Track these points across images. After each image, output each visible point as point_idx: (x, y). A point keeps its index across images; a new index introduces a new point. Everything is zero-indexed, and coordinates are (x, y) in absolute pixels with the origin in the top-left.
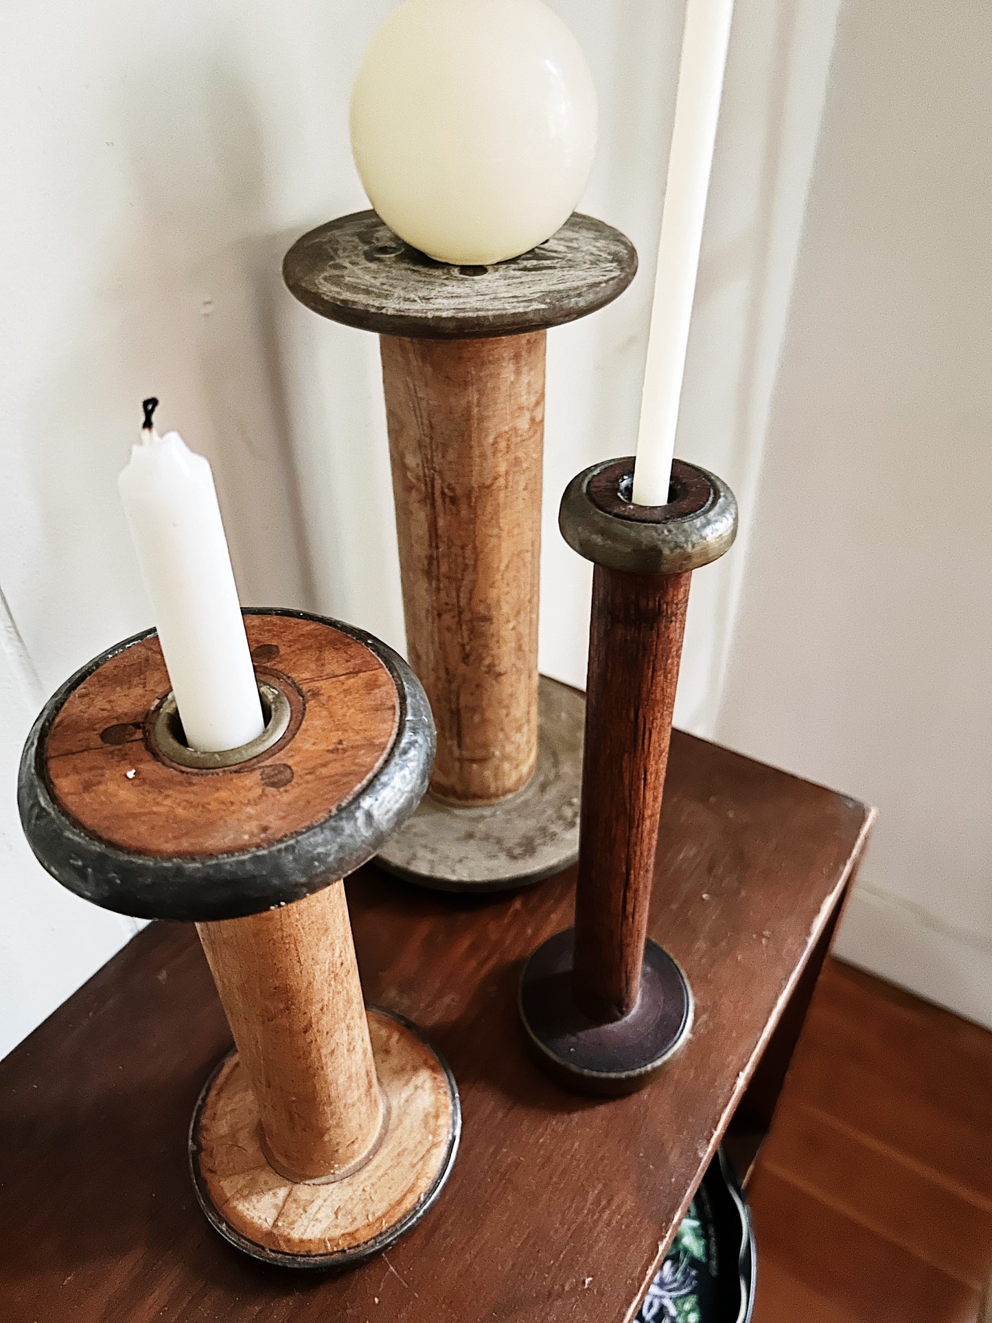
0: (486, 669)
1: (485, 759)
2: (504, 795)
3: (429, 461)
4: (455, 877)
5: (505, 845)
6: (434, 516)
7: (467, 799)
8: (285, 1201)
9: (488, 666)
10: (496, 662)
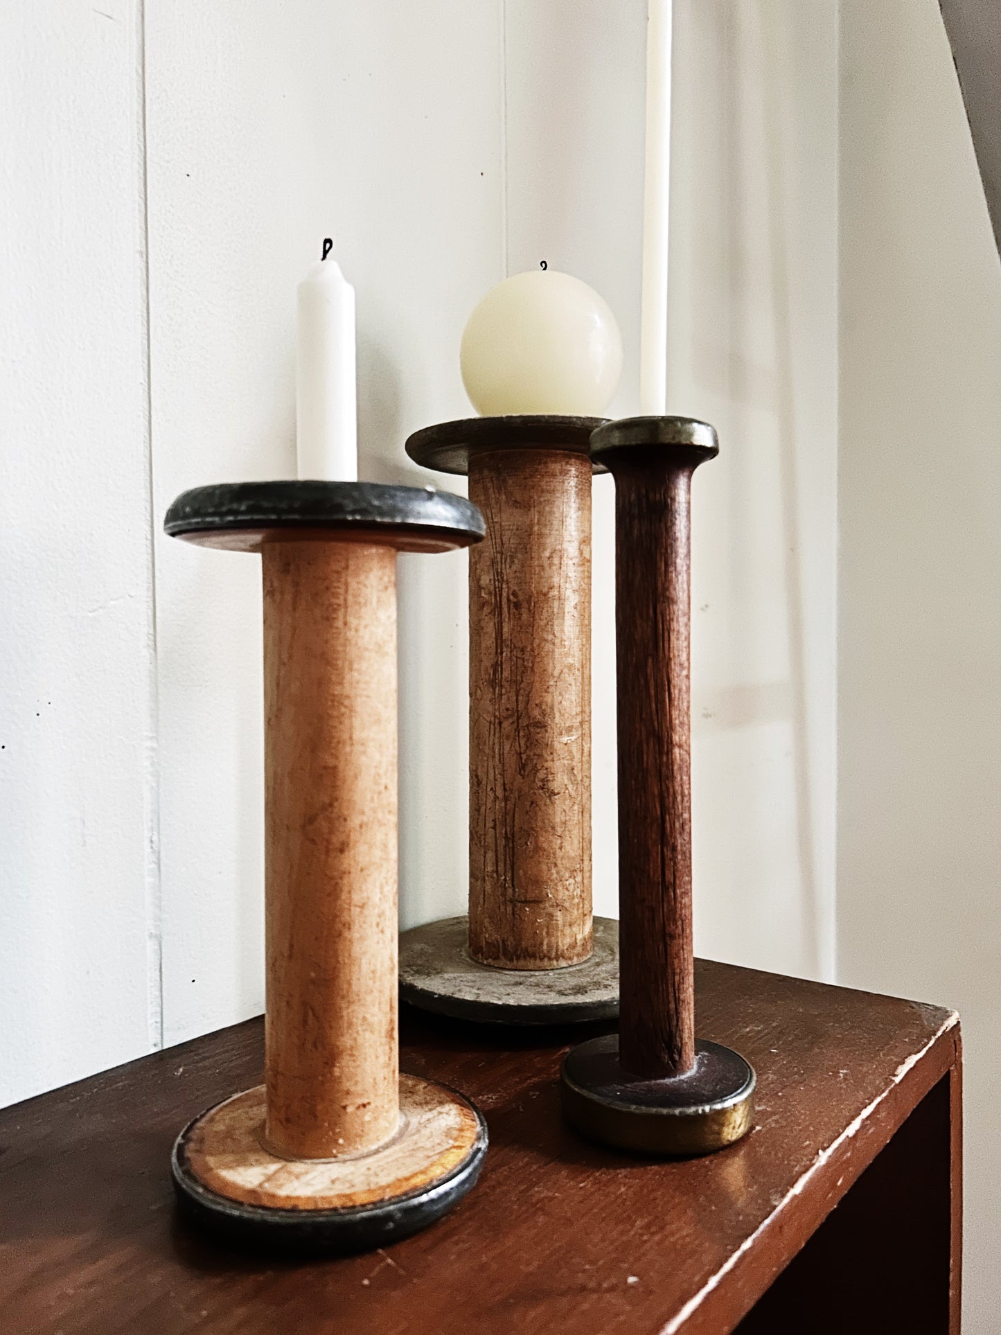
0: (540, 784)
1: (537, 902)
2: (557, 959)
3: (499, 574)
4: (500, 1003)
5: (557, 989)
6: (501, 623)
7: (518, 958)
8: (276, 1172)
9: (543, 780)
10: (550, 777)
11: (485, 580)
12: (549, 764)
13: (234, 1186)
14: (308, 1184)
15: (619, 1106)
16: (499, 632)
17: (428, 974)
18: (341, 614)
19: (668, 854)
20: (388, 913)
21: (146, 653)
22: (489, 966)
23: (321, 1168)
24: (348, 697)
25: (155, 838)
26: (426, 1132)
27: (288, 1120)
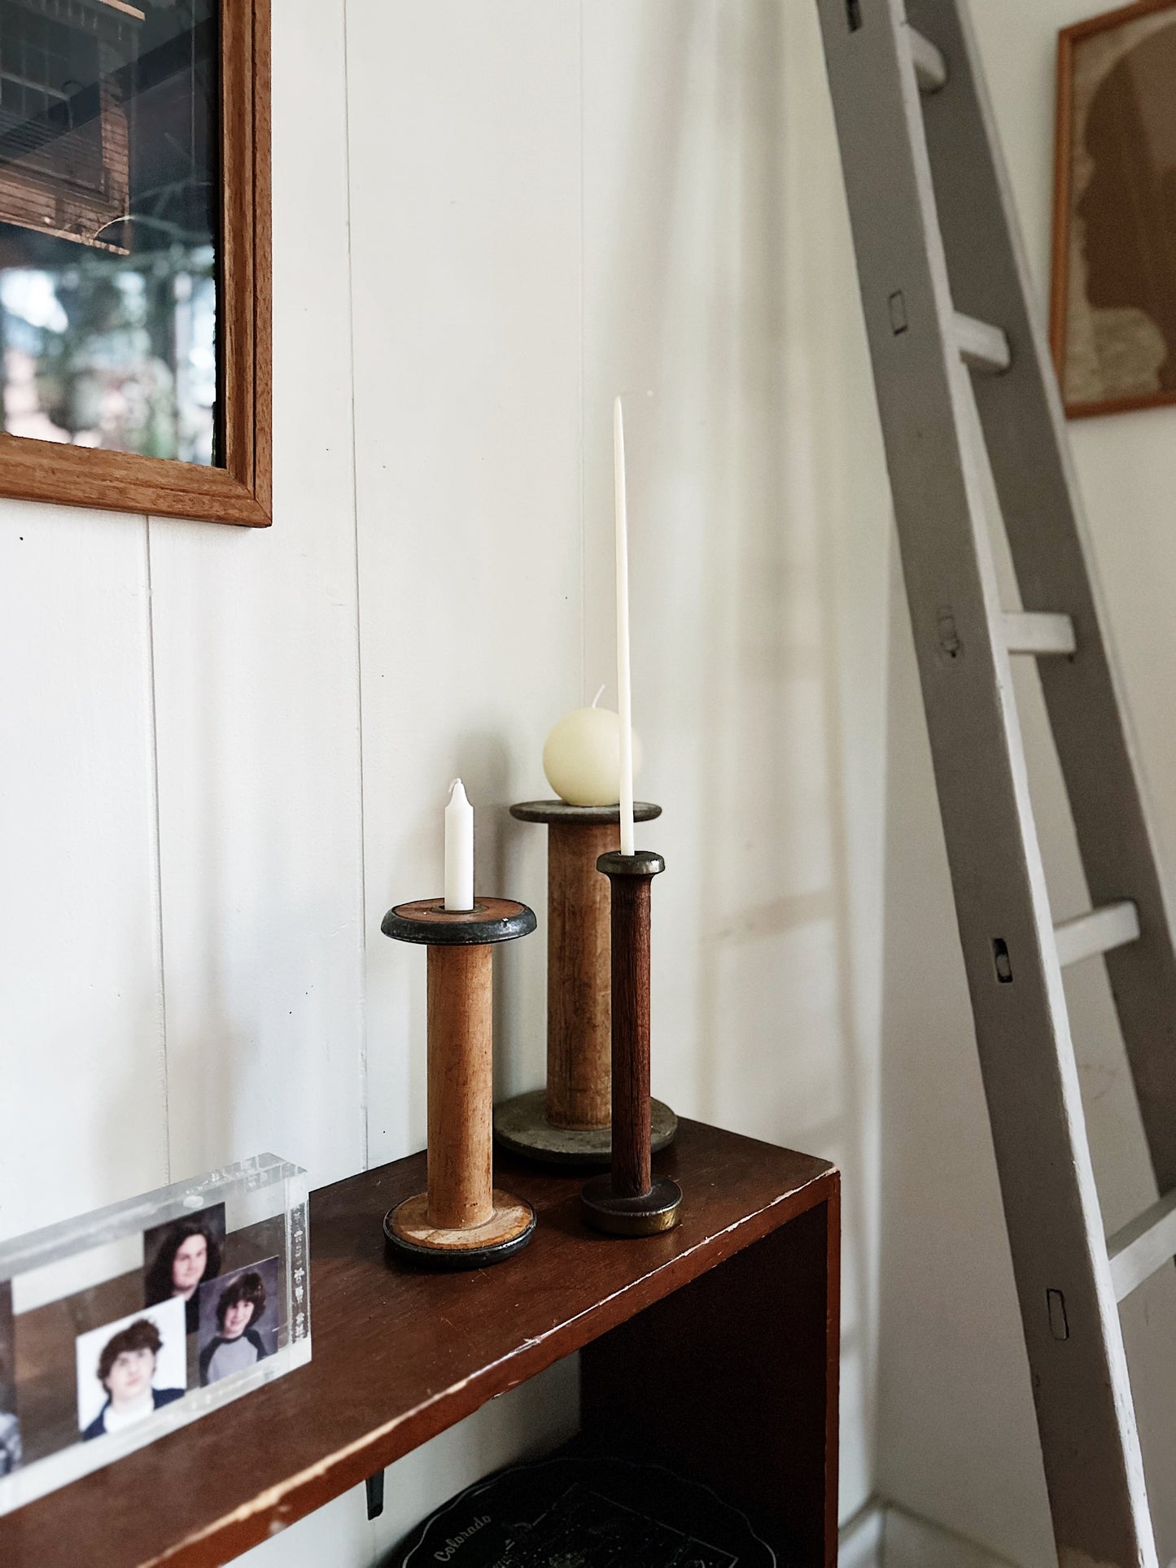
1: (584, 1091)
2: (597, 1123)
3: (563, 893)
4: (557, 1151)
5: (591, 1143)
6: (564, 922)
7: (573, 1123)
8: (433, 1233)
9: (588, 1018)
10: (593, 1017)
11: (556, 896)
12: (591, 1009)
13: (414, 1238)
14: (447, 1239)
15: (604, 1210)
16: (563, 927)
17: (519, 1131)
18: (464, 972)
19: (634, 1082)
20: (487, 1113)
21: (360, 950)
22: (557, 1126)
23: (454, 1233)
24: (466, 1012)
25: (364, 1053)
26: (505, 1219)
27: (438, 1210)
